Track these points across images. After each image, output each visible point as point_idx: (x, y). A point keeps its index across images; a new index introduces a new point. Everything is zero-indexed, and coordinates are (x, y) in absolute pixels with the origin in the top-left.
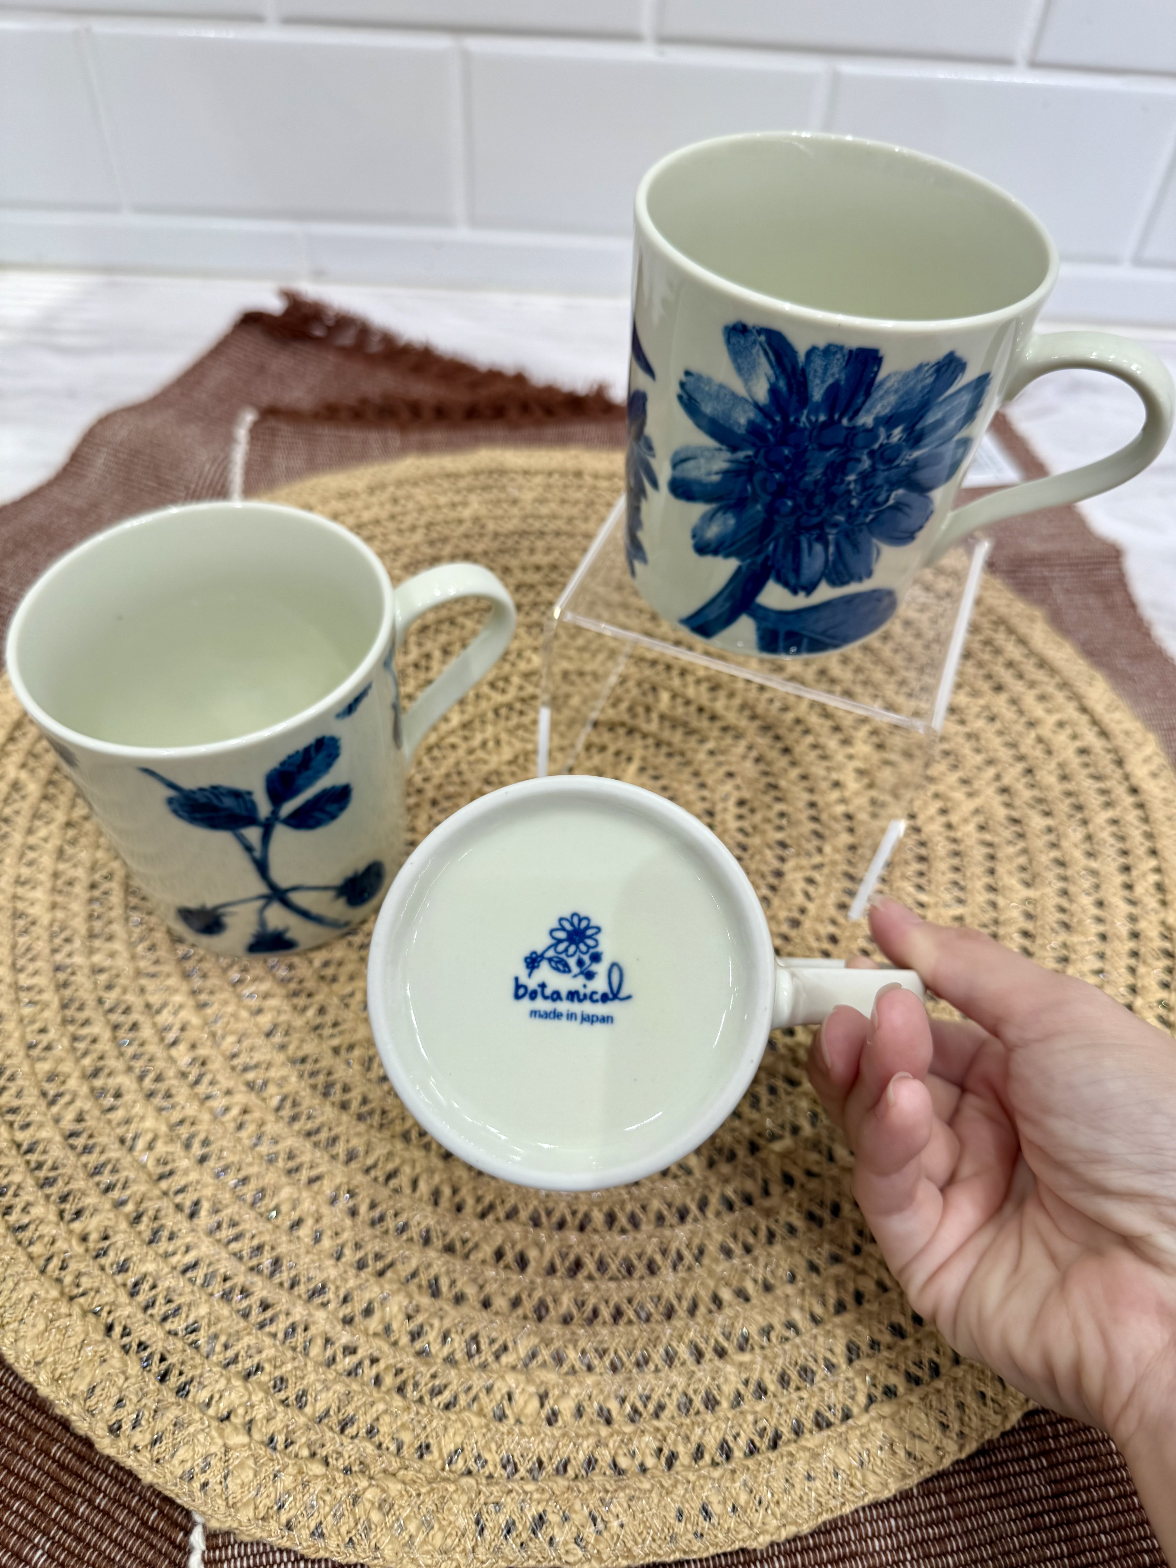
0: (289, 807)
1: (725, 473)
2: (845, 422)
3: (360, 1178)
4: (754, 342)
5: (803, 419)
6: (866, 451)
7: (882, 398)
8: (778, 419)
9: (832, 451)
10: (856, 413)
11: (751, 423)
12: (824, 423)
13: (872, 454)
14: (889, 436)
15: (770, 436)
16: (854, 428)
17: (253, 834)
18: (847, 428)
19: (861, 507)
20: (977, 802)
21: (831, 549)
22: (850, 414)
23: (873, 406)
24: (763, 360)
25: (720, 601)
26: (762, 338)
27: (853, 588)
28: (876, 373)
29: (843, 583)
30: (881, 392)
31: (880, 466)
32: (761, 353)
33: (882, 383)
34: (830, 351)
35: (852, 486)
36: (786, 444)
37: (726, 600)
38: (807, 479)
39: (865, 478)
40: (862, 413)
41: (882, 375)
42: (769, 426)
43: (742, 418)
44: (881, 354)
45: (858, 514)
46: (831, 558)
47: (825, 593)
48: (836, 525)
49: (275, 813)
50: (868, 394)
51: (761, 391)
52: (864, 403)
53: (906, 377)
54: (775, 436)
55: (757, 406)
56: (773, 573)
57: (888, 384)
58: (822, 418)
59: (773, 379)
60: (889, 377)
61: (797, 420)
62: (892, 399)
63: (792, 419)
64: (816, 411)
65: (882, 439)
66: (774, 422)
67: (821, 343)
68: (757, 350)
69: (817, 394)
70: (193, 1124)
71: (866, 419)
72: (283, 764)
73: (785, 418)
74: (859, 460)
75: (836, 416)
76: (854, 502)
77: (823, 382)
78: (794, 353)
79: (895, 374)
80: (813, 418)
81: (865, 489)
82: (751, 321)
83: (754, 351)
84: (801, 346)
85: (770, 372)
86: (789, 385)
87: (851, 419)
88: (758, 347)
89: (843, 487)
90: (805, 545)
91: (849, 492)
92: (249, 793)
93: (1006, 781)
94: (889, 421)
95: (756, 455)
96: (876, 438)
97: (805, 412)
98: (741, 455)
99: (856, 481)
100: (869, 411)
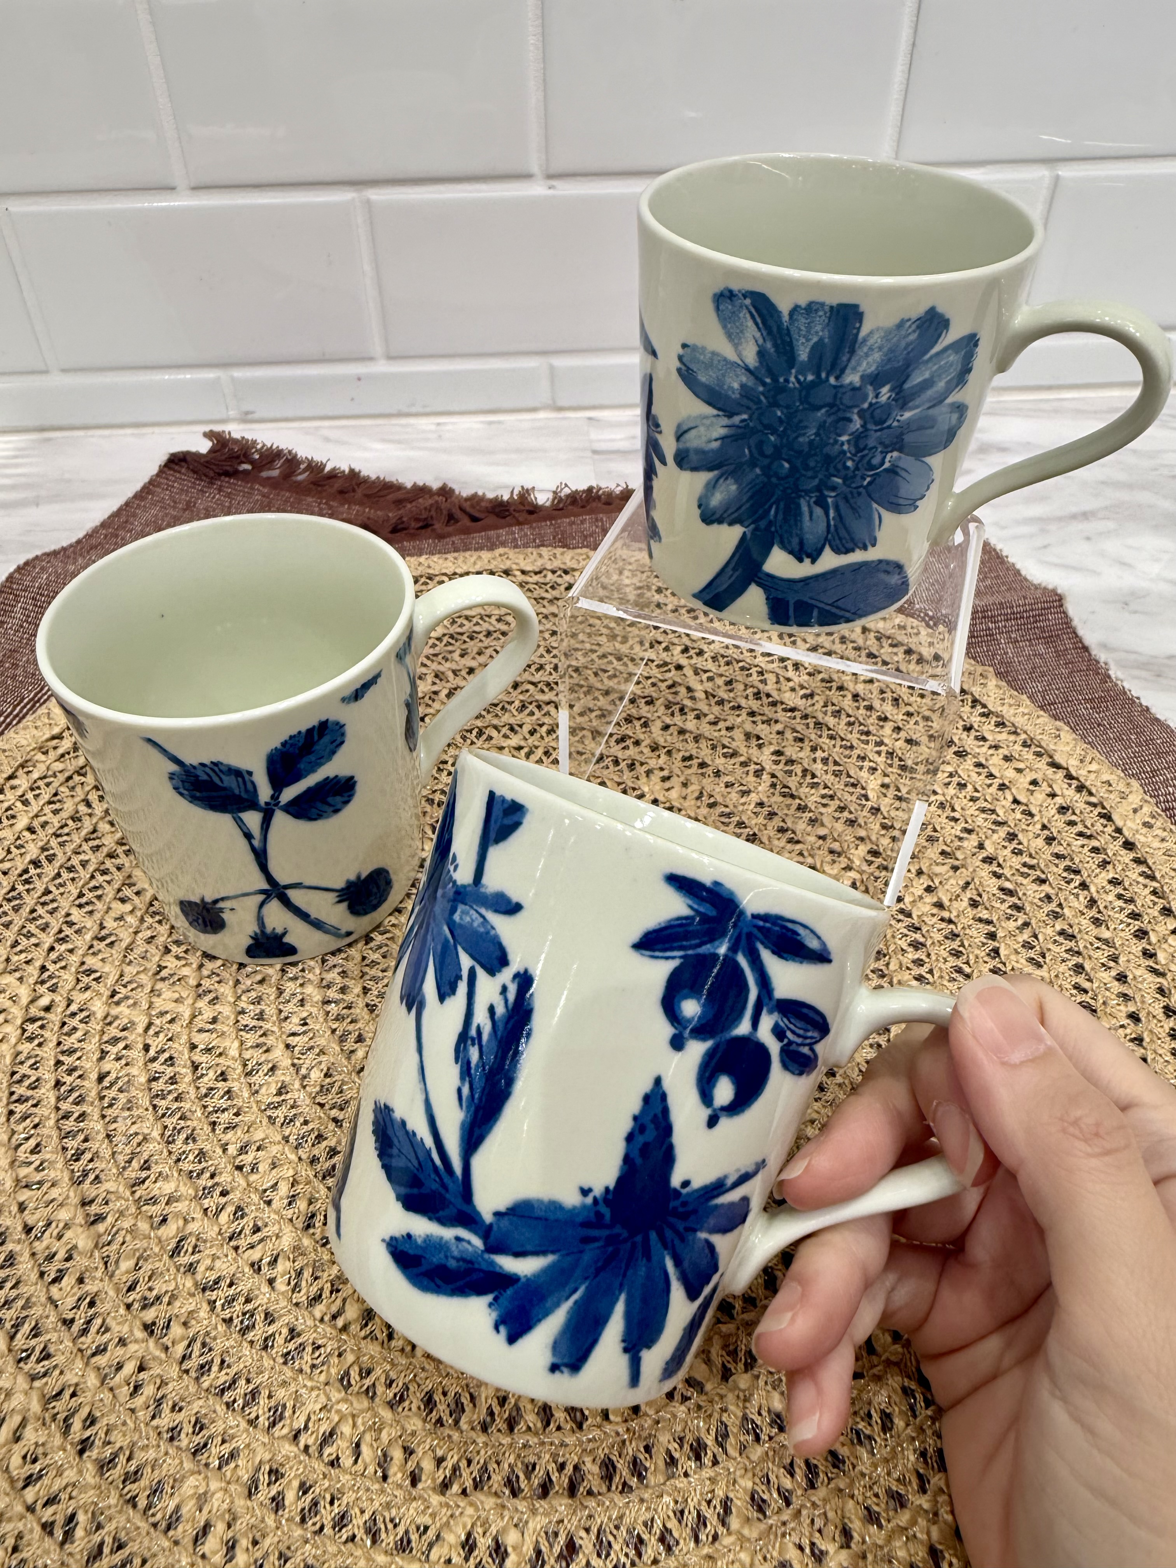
0: (289, 794)
1: (723, 438)
2: (832, 380)
3: (288, 1449)
4: (741, 307)
5: (792, 379)
6: (856, 411)
7: (867, 355)
8: (768, 380)
9: (823, 411)
10: (843, 371)
11: (743, 386)
12: (812, 381)
13: (861, 414)
14: (877, 396)
15: (762, 398)
16: (841, 386)
17: (252, 819)
18: (835, 387)
19: (857, 468)
20: (964, 875)
21: (832, 514)
22: (838, 372)
23: (859, 364)
24: (750, 323)
25: (728, 572)
26: (748, 301)
27: (857, 557)
28: (859, 329)
29: (847, 552)
30: (865, 349)
31: (871, 426)
32: (748, 316)
33: (865, 340)
34: (812, 308)
35: (846, 447)
36: (778, 406)
37: (733, 570)
38: (801, 439)
39: (858, 438)
40: (848, 371)
41: (863, 333)
42: (761, 389)
43: (735, 383)
44: (861, 309)
45: (855, 476)
46: (832, 523)
47: (829, 560)
48: (834, 488)
49: (275, 797)
50: (852, 352)
51: (750, 356)
52: (849, 360)
53: (888, 333)
54: (766, 398)
55: (748, 369)
56: (777, 539)
57: (871, 342)
58: (810, 378)
59: (761, 341)
60: (871, 332)
61: (787, 381)
62: (877, 356)
63: (781, 380)
64: (802, 371)
65: (871, 398)
66: (764, 384)
67: (803, 302)
68: (744, 314)
69: (803, 354)
70: (73, 1395)
71: (852, 378)
72: (284, 744)
73: (775, 380)
74: (850, 420)
75: (823, 375)
76: (849, 464)
77: (808, 340)
78: (779, 313)
79: (878, 329)
80: (802, 378)
81: (859, 450)
82: (735, 286)
83: (741, 315)
84: (784, 306)
85: (758, 335)
86: (775, 345)
87: (837, 378)
88: (745, 311)
89: (837, 447)
90: (805, 509)
91: (844, 452)
92: (250, 773)
93: (990, 849)
94: (876, 380)
95: (750, 418)
96: (865, 397)
97: (793, 371)
98: (736, 420)
99: (848, 441)
100: (854, 369)
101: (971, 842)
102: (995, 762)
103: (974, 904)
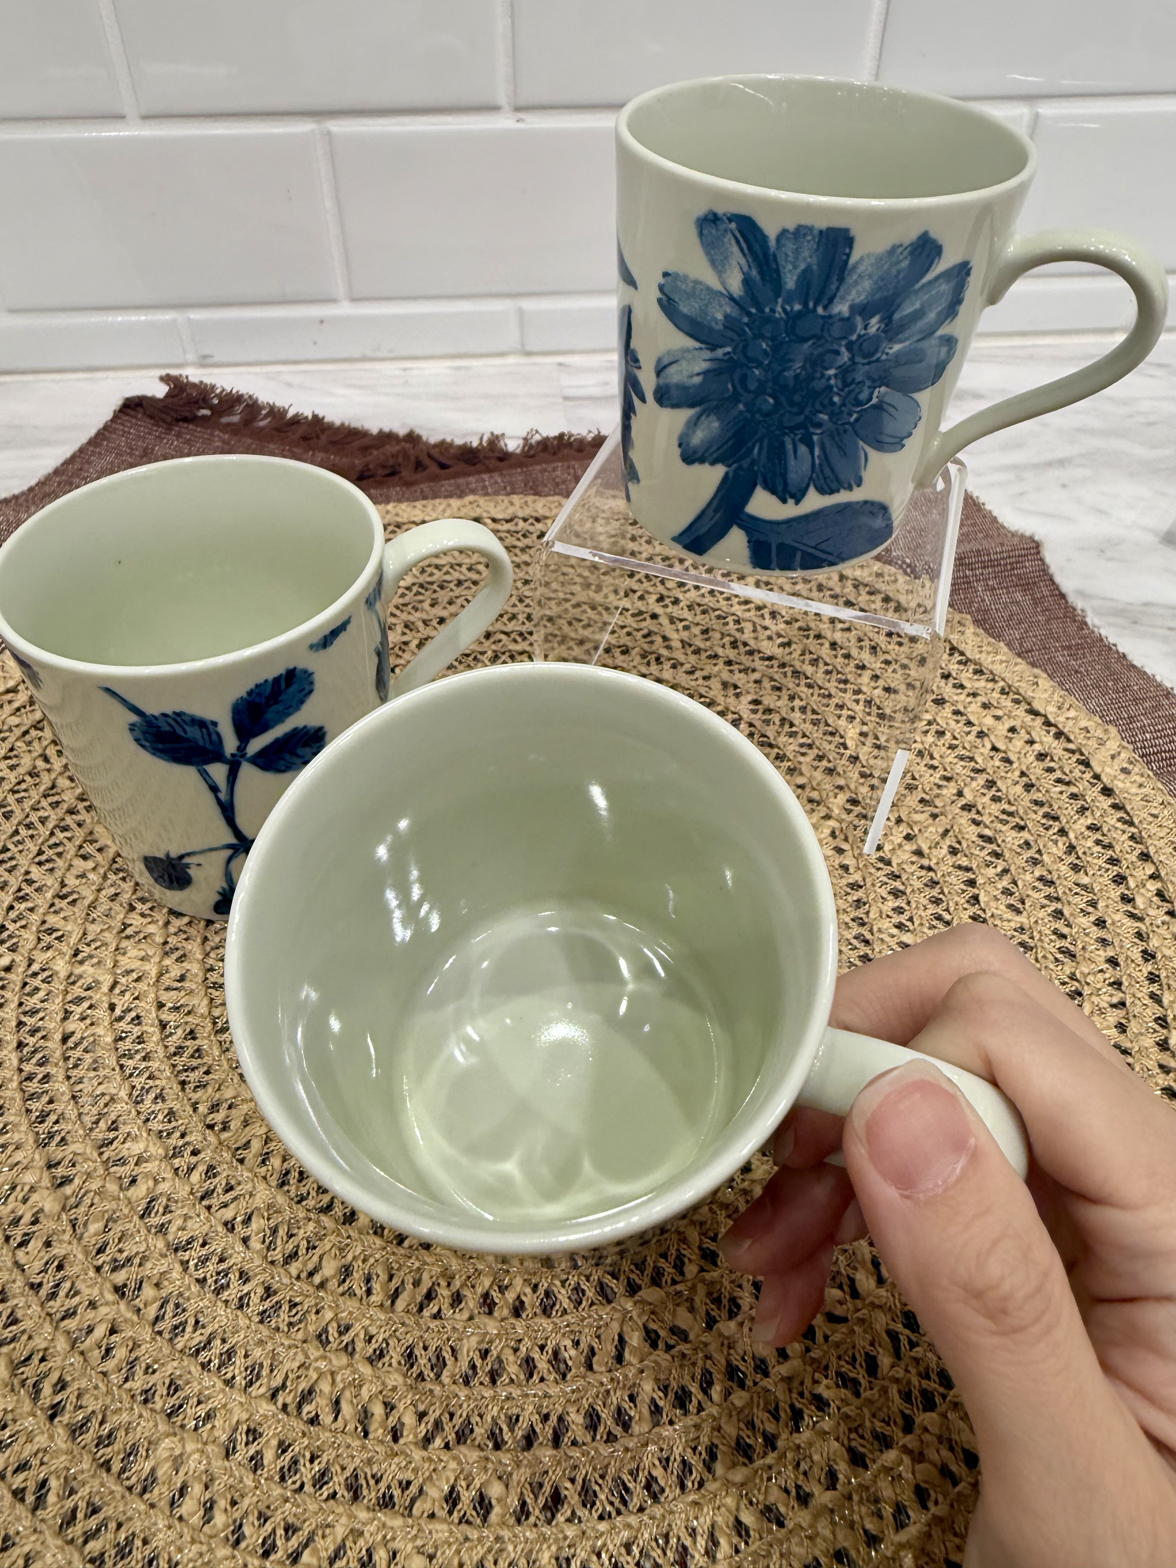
0: (256, 745)
1: (705, 373)
2: (820, 310)
3: (265, 1408)
4: (726, 231)
5: (779, 309)
6: (844, 343)
7: (856, 283)
8: (753, 310)
9: (810, 343)
10: (831, 300)
11: (727, 317)
12: (799, 312)
13: (850, 347)
14: (865, 328)
15: (747, 329)
16: (830, 317)
17: (218, 772)
18: (823, 317)
19: (844, 404)
21: (817, 452)
22: (825, 302)
23: (849, 293)
24: (735, 249)
25: (710, 512)
26: (733, 226)
27: (843, 497)
28: (848, 255)
29: (832, 492)
30: (855, 277)
31: (858, 359)
32: (733, 242)
33: (855, 267)
34: (800, 232)
35: (832, 382)
36: (763, 337)
37: (716, 511)
38: (786, 373)
39: (845, 372)
40: (835, 301)
41: (853, 259)
42: (746, 320)
43: (719, 313)
44: (852, 234)
45: (841, 412)
46: (817, 461)
47: (814, 501)
48: (819, 425)
49: (242, 749)
50: (841, 280)
51: (735, 284)
52: (838, 289)
53: (880, 259)
54: (751, 329)
55: (732, 298)
56: (760, 479)
57: (861, 269)
58: (797, 307)
59: (746, 268)
60: (862, 259)
61: (773, 311)
62: (867, 285)
63: (767, 310)
64: (789, 301)
65: (860, 330)
66: (749, 314)
67: (791, 226)
68: (729, 239)
69: (790, 282)
70: (43, 1360)
71: (841, 308)
72: (250, 693)
73: (760, 310)
74: (837, 353)
75: (811, 305)
76: (836, 399)
77: (795, 267)
78: (765, 238)
79: (868, 255)
80: (788, 308)
81: (845, 384)
82: (720, 210)
83: (726, 240)
84: (771, 230)
85: (743, 261)
86: (761, 273)
87: (825, 308)
88: (730, 235)
89: (823, 381)
90: (789, 447)
91: (830, 388)
92: (215, 724)
94: (864, 310)
95: (734, 351)
96: (852, 329)
97: (780, 300)
98: (720, 352)
99: (836, 376)
100: (843, 298)
101: (950, 790)
102: (974, 710)
103: (954, 851)
